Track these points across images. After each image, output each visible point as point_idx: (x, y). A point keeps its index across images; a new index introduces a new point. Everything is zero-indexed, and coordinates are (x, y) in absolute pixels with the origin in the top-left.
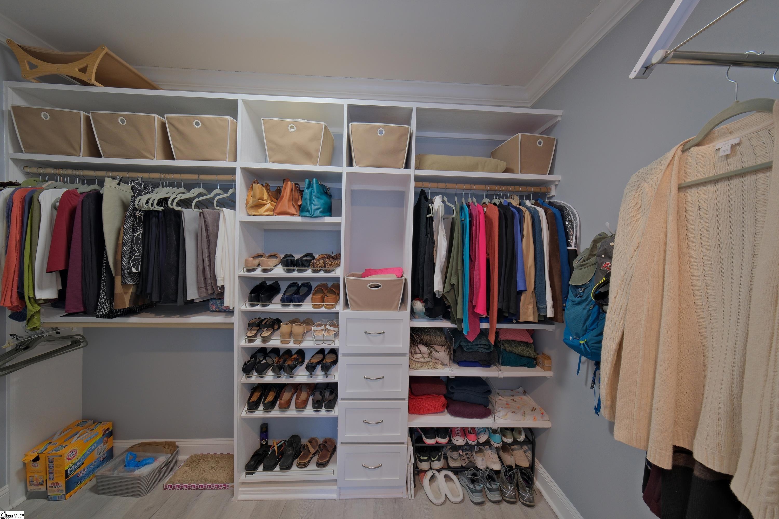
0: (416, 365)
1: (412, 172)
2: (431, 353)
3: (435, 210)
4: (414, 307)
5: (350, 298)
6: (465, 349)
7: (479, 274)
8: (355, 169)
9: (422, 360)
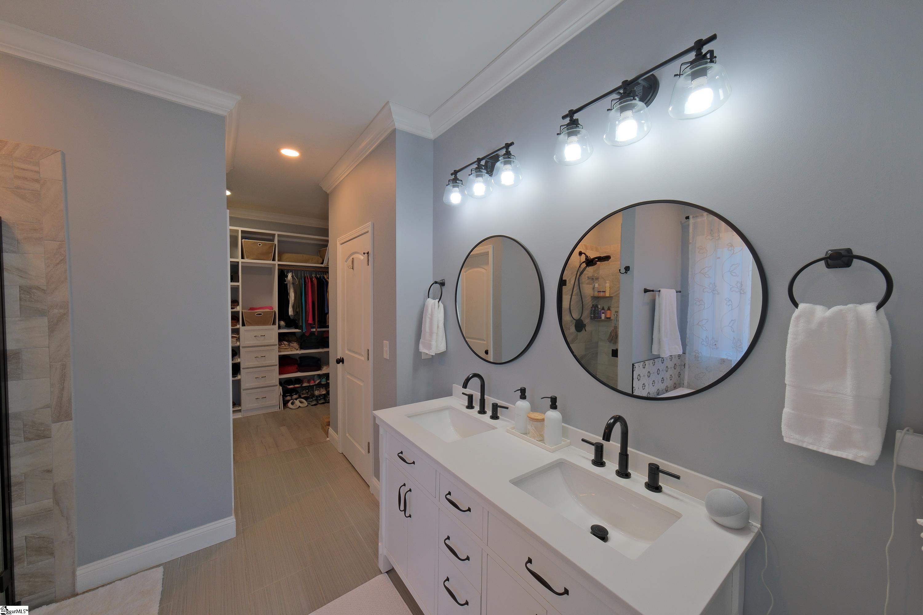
0: (282, 350)
1: (277, 262)
2: (289, 344)
3: (288, 280)
4: (280, 324)
5: (246, 320)
6: (306, 341)
7: (309, 307)
8: (246, 260)
9: (285, 347)
